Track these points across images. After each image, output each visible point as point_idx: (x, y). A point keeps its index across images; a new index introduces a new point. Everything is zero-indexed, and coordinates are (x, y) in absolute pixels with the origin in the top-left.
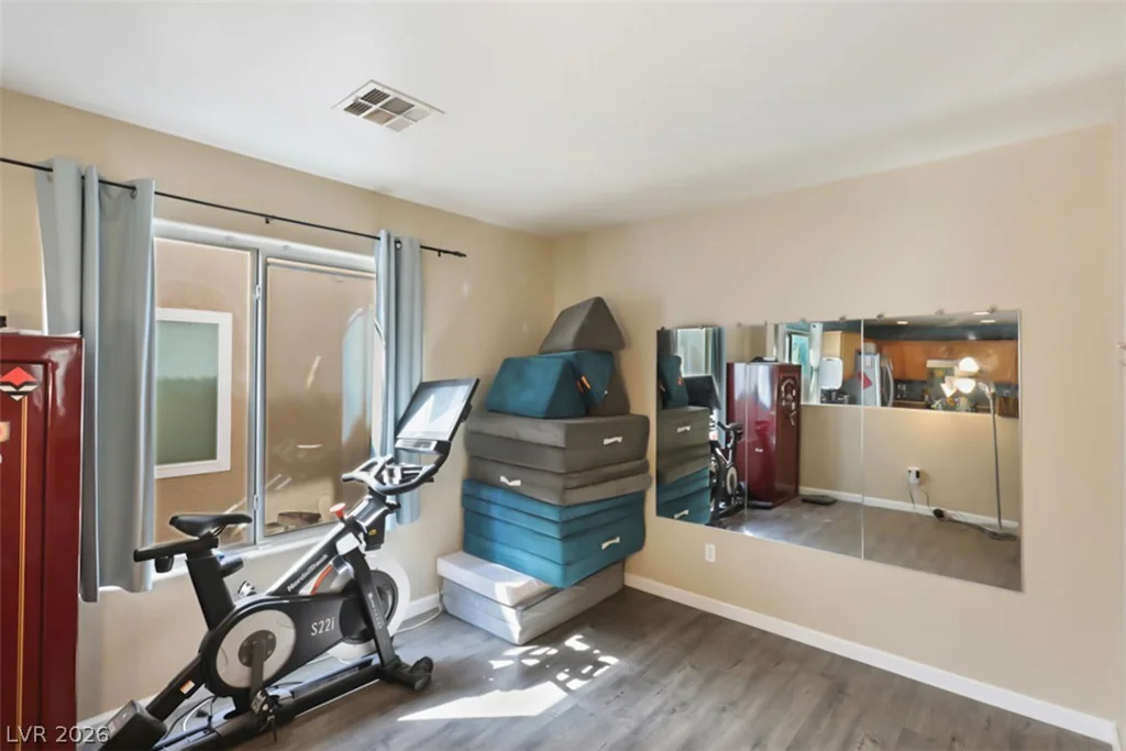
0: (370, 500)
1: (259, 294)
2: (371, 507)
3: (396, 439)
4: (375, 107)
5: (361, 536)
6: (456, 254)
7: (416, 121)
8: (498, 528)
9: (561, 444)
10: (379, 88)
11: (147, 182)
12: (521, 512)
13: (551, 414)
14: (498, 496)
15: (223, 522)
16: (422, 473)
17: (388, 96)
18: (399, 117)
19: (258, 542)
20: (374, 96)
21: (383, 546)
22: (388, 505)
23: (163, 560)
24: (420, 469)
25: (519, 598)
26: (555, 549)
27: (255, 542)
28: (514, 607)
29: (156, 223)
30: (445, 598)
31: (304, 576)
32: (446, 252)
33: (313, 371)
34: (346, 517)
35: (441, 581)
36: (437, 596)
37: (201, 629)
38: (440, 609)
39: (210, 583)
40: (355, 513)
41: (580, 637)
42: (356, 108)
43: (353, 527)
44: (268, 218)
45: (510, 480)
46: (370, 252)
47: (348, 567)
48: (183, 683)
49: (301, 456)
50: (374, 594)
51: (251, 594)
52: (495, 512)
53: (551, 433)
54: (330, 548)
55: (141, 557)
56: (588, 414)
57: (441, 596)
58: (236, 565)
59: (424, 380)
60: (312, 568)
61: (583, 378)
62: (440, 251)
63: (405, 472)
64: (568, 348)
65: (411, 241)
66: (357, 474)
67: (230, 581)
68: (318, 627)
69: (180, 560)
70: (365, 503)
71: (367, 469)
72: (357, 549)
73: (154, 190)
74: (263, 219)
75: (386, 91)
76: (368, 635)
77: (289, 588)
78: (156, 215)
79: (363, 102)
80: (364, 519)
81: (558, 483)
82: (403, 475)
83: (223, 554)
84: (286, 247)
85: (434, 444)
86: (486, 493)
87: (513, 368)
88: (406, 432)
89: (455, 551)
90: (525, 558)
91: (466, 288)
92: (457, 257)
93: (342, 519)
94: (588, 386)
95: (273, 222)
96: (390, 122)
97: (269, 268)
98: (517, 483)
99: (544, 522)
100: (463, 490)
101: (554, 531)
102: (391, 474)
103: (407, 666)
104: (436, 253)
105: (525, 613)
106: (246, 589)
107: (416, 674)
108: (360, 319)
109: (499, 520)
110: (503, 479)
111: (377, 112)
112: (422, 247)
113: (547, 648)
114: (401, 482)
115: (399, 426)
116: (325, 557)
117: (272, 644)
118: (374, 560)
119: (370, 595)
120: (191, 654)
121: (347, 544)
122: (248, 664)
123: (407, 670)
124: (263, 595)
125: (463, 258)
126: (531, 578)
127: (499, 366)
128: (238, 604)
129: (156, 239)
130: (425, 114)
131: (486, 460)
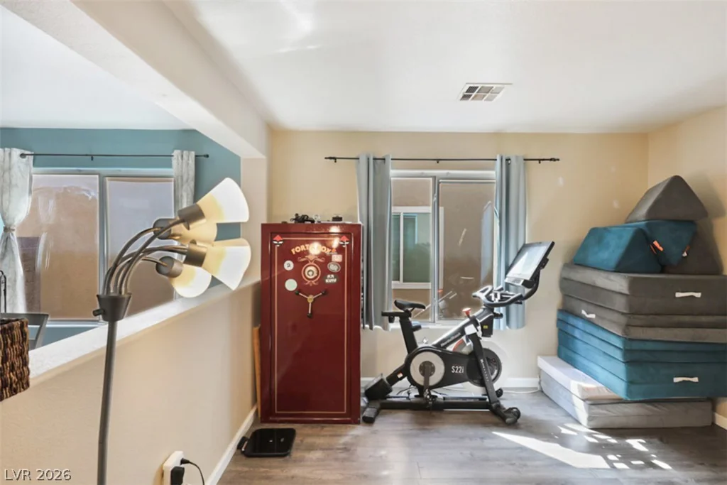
0: (484, 309)
1: (435, 199)
2: (485, 313)
3: (505, 277)
4: (474, 94)
5: (479, 328)
6: (551, 160)
7: (498, 93)
8: (580, 346)
9: (626, 291)
10: (472, 85)
11: (388, 156)
12: (595, 337)
13: (620, 268)
14: (580, 324)
15: (414, 306)
16: (512, 297)
17: (477, 87)
18: (488, 95)
19: (436, 322)
20: (472, 89)
21: (492, 336)
22: (495, 314)
23: (391, 317)
24: (512, 295)
25: (587, 395)
26: (621, 369)
27: (434, 322)
28: (584, 400)
29: (392, 172)
30: (542, 383)
31: (449, 341)
32: (543, 160)
33: (462, 237)
34: (471, 316)
35: (540, 372)
36: (538, 380)
37: (405, 353)
38: (539, 389)
39: (409, 332)
40: (476, 314)
41: (643, 441)
42: (465, 97)
43: (474, 321)
44: (438, 160)
45: (588, 313)
46: (492, 169)
47: (470, 343)
48: (398, 373)
49: (461, 282)
50: (484, 360)
51: (426, 343)
52: (577, 334)
53: (618, 283)
54: (462, 331)
55: (384, 314)
56: (662, 272)
57: (540, 381)
58: (418, 328)
59: (527, 242)
60: (453, 338)
61: (656, 243)
62: (540, 160)
63: (504, 296)
64: (643, 219)
65: (517, 157)
66: (478, 293)
67: (416, 333)
68: (455, 369)
69: (397, 319)
70: (481, 310)
71: (483, 292)
72: (475, 334)
73: (391, 158)
74: (436, 162)
75: (476, 85)
76: (482, 383)
77: (442, 345)
78: (393, 169)
79: (467, 94)
80: (480, 319)
81: (623, 320)
82: (501, 297)
83: (414, 322)
84: (448, 173)
85: (522, 281)
86: (572, 320)
87: (596, 236)
88: (511, 274)
89: (552, 355)
90: (597, 370)
91: (561, 181)
92: (552, 162)
93: (468, 316)
94: (661, 249)
95: (440, 162)
96: (485, 98)
97: (440, 185)
98: (592, 316)
99: (612, 347)
100: (558, 316)
101: (618, 355)
102: (496, 296)
103: (504, 409)
104: (538, 162)
105: (593, 407)
106: (425, 341)
107: (507, 415)
108: (490, 207)
109: (579, 340)
110: (584, 312)
111: (476, 96)
112: (525, 160)
113: (610, 438)
114: (499, 301)
115: (508, 269)
116: (459, 334)
117: (433, 369)
118: (486, 342)
119: (482, 361)
120: (401, 362)
121: (470, 330)
122: (423, 374)
123: (503, 411)
124: (430, 345)
125: (557, 162)
126: (600, 385)
127: (586, 233)
128: (420, 346)
129: (392, 179)
130: (501, 89)
131: (573, 297)
